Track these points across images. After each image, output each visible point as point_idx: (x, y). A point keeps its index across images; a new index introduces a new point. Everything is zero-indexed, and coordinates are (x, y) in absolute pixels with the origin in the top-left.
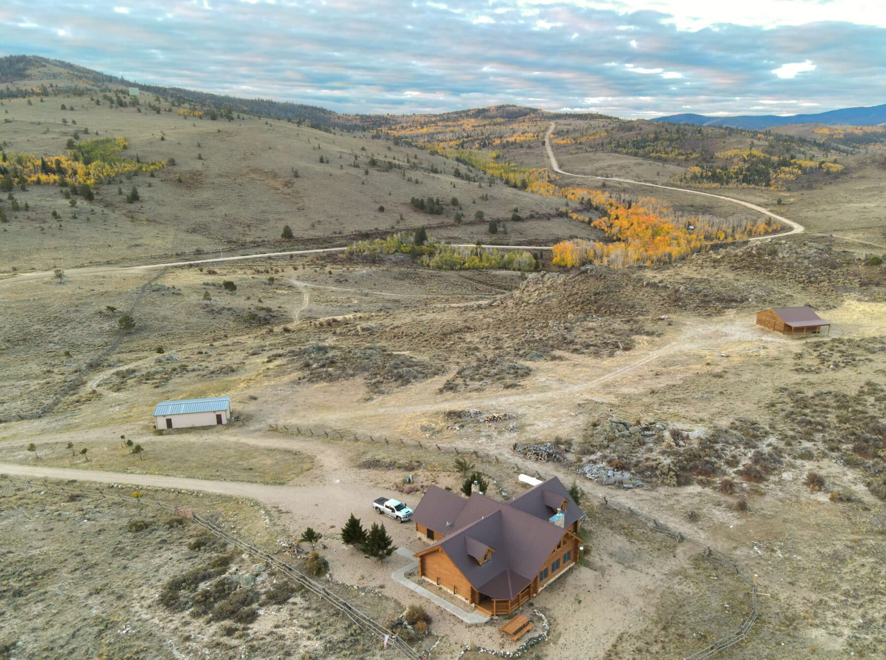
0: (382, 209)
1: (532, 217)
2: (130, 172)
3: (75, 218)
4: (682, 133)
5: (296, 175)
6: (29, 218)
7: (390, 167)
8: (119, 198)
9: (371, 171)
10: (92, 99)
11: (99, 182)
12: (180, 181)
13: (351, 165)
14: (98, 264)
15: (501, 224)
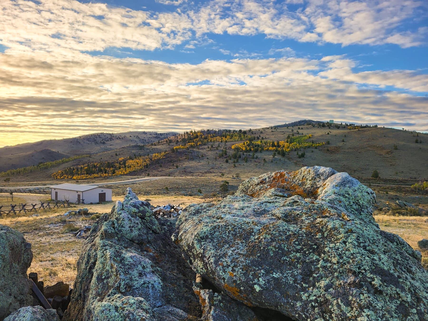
2: (306, 147)
5: (396, 148)
6: (255, 161)
8: (295, 156)
10: (312, 125)
11: (292, 150)
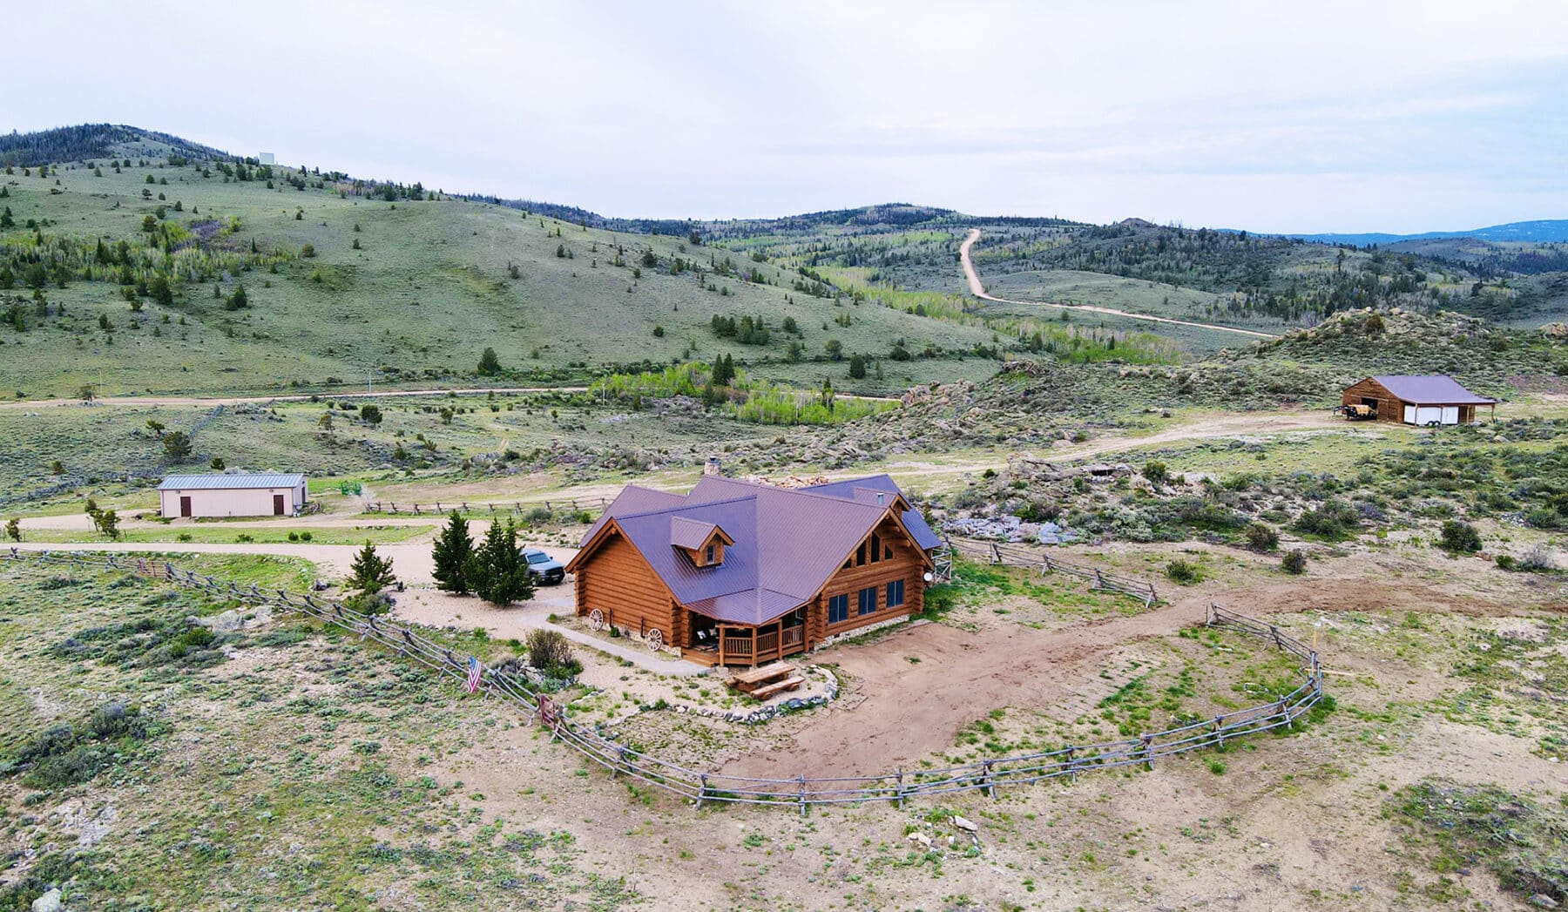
0: (659, 333)
1: (929, 355)
2: (238, 265)
3: (136, 327)
4: (1210, 239)
5: (515, 276)
6: (61, 326)
7: (679, 268)
8: (214, 303)
9: (644, 272)
10: (198, 170)
11: (186, 279)
12: (318, 280)
13: (610, 263)
14: (162, 394)
15: (873, 364)
